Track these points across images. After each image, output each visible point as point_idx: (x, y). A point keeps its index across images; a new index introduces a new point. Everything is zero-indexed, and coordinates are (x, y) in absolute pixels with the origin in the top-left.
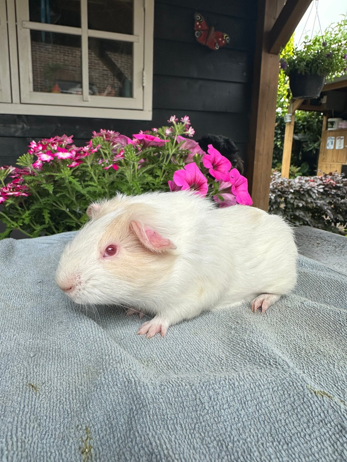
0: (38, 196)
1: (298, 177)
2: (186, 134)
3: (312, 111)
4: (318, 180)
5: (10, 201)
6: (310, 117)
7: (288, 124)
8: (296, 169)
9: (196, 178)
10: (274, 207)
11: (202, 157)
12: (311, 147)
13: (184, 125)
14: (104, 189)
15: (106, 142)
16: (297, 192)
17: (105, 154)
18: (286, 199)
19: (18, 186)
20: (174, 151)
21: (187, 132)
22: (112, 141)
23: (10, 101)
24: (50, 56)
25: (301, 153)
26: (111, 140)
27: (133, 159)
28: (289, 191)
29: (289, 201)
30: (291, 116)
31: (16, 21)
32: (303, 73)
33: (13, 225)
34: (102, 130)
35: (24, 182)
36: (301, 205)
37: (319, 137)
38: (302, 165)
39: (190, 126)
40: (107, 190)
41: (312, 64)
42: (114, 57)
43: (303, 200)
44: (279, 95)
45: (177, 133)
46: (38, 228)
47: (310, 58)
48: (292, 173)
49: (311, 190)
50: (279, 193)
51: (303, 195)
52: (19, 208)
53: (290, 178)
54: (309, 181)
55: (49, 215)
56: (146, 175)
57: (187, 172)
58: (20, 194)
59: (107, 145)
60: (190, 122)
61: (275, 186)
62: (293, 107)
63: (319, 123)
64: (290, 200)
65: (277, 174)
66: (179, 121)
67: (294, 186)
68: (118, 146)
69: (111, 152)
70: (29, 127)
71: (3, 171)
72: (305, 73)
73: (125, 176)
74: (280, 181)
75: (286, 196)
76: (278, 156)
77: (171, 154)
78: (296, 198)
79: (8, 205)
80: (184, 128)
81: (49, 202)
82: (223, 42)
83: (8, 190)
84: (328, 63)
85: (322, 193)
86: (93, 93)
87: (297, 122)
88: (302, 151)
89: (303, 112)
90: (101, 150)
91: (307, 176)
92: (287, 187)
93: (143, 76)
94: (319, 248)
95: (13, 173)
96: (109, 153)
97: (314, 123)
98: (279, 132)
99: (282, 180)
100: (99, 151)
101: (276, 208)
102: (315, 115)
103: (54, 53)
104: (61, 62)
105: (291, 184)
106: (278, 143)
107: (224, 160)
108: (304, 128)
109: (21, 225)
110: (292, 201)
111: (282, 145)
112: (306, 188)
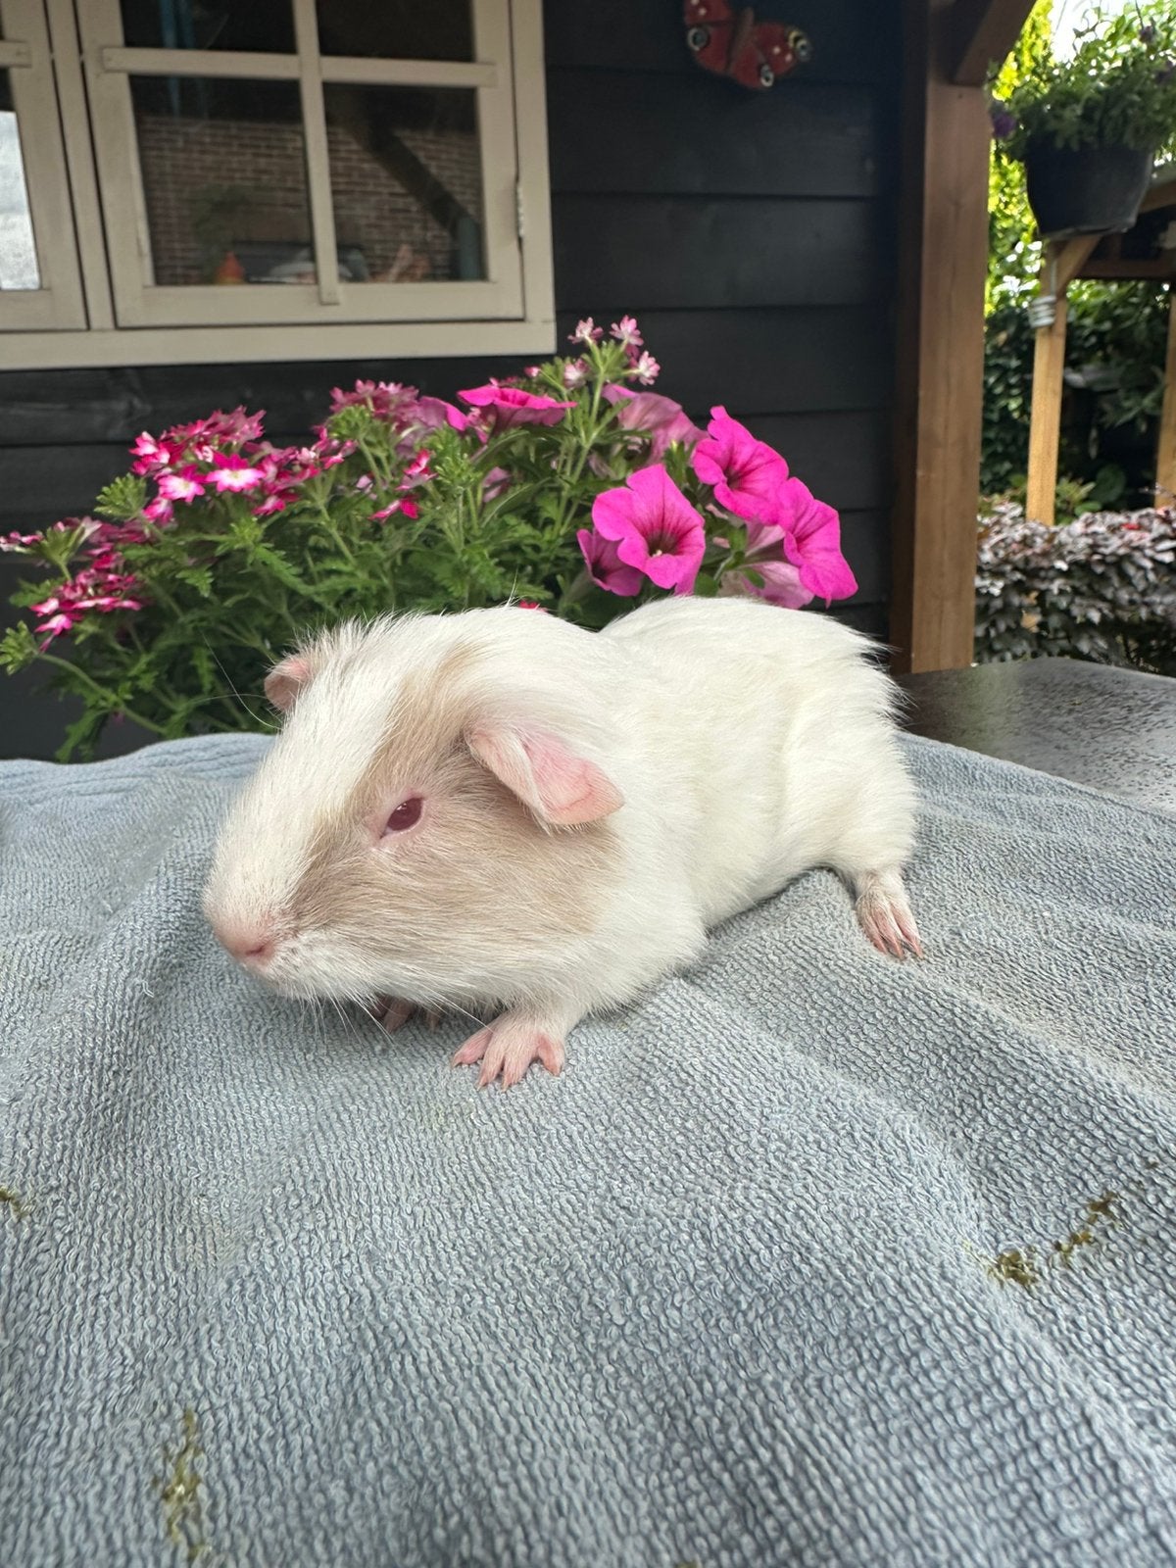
0: (175, 607)
1: (1086, 515)
2: (633, 379)
3: (1129, 279)
4: (1156, 524)
5: (88, 628)
6: (1123, 301)
7: (1043, 335)
8: (1078, 491)
9: (667, 515)
10: (1002, 626)
11: (694, 452)
12: (1130, 409)
13: (623, 348)
14: (379, 578)
15: (377, 423)
16: (1080, 568)
17: (378, 460)
18: (1042, 595)
19: (111, 577)
20: (594, 435)
21: (635, 371)
22: (395, 419)
23: (83, 326)
24: (209, 159)
25: (1094, 434)
26: (392, 414)
27: (464, 478)
28: (1052, 568)
29: (1054, 605)
30: (1052, 305)
31: (81, 51)
32: (1075, 146)
33: (104, 699)
34: (359, 383)
35: (129, 566)
36: (1095, 616)
37: (1158, 371)
38: (1101, 475)
39: (641, 349)
40: (386, 581)
41: (1106, 111)
42: (425, 147)
43: (1104, 599)
44: (1005, 231)
45: (602, 376)
46: (182, 706)
47: (1099, 90)
48: (1064, 506)
49: (1128, 557)
50: (1018, 576)
51: (1103, 577)
52: (118, 647)
53: (1057, 522)
54: (1123, 529)
55: (212, 666)
56: (512, 520)
57: (636, 496)
58: (117, 605)
59: (381, 430)
60: (641, 336)
61: (1002, 553)
62: (1058, 275)
63: (1157, 322)
64: (1054, 599)
65: (1010, 509)
66: (605, 337)
67: (1069, 548)
68: (414, 433)
69: (392, 452)
70: (149, 408)
71: (64, 536)
72: (1083, 143)
73: (441, 531)
74: (1019, 532)
75: (1043, 586)
76: (1012, 449)
77: (587, 446)
78: (1076, 592)
79: (81, 638)
80: (621, 357)
81: (204, 624)
82: (789, 58)
83: (79, 592)
84: (1163, 103)
85: (1169, 565)
86: (353, 275)
87: (1076, 324)
88: (1100, 427)
89: (1098, 287)
90: (366, 450)
91: (1118, 511)
92: (1045, 554)
93: (517, 204)
94: (1075, 715)
95: (94, 540)
96: (389, 458)
97: (1137, 323)
98: (1014, 363)
99: (1027, 532)
100: (358, 453)
101: (1008, 629)
102: (1140, 293)
103: (223, 150)
104: (247, 179)
105: (1056, 542)
106: (1013, 405)
107: (761, 455)
108: (1101, 344)
109: (129, 697)
110: (1063, 603)
111: (1025, 409)
112: (1113, 554)
